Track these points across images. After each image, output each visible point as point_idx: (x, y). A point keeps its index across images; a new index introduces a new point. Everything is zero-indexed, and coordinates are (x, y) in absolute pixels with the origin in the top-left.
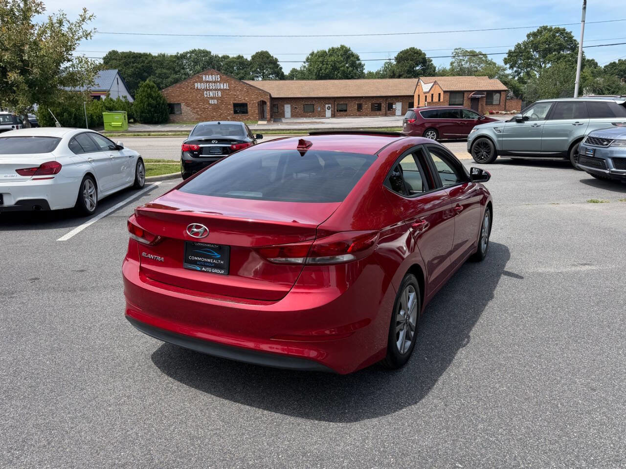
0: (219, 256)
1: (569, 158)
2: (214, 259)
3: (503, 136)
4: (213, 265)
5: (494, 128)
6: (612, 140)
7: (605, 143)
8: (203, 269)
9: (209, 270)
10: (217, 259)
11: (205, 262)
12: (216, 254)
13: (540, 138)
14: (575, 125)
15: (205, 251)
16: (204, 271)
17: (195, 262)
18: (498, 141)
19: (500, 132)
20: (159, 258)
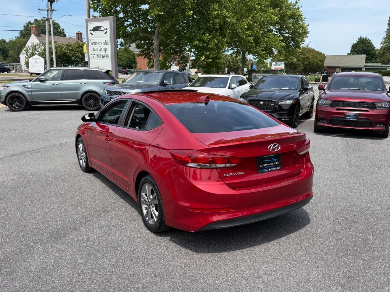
0: (276, 160)
1: (81, 104)
2: (273, 162)
3: (31, 91)
4: (274, 166)
5: (23, 86)
6: (126, 92)
7: (122, 94)
8: (270, 170)
9: (273, 169)
10: (275, 162)
11: (269, 166)
12: (274, 159)
13: (60, 92)
14: (82, 83)
15: (267, 160)
16: (270, 171)
17: (264, 168)
18: (28, 94)
19: (29, 89)
20: (241, 173)
